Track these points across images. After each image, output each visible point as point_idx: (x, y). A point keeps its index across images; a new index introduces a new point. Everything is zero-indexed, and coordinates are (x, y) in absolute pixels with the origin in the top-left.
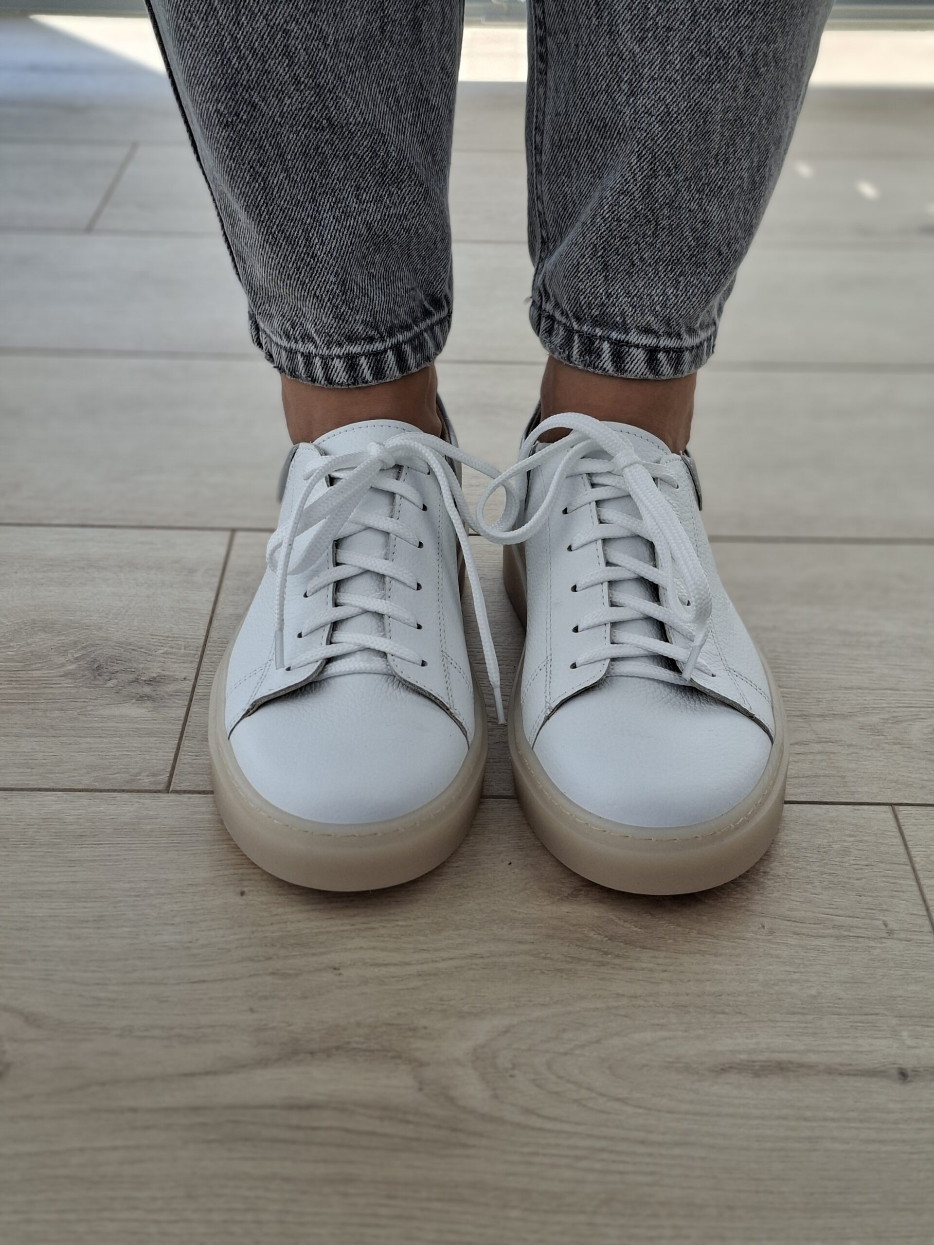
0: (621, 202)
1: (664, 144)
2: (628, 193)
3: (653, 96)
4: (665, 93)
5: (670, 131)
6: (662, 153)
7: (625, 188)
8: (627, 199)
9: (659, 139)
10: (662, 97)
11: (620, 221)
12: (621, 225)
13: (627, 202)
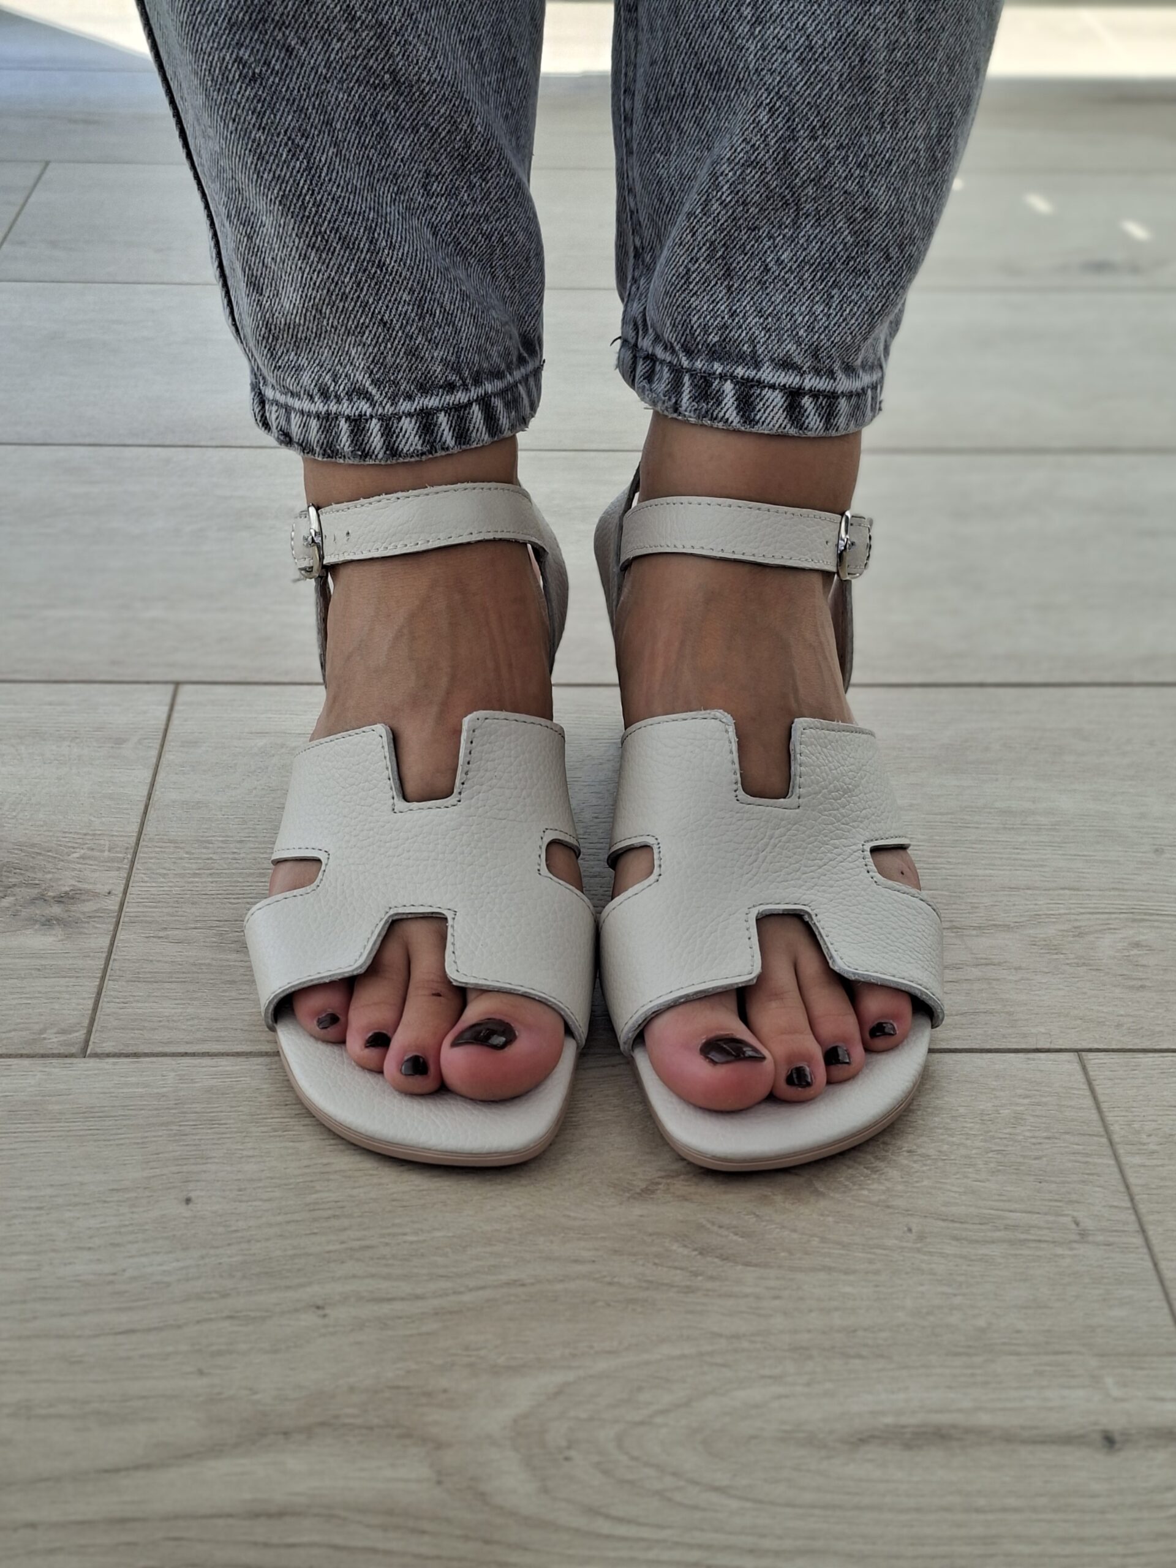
0: (748, 178)
1: (805, 91)
2: (757, 163)
3: (789, 24)
4: (805, 19)
5: (814, 72)
6: (802, 104)
7: (753, 158)
8: (757, 172)
9: (798, 84)
10: (801, 25)
11: (747, 205)
12: (748, 210)
13: (757, 176)
